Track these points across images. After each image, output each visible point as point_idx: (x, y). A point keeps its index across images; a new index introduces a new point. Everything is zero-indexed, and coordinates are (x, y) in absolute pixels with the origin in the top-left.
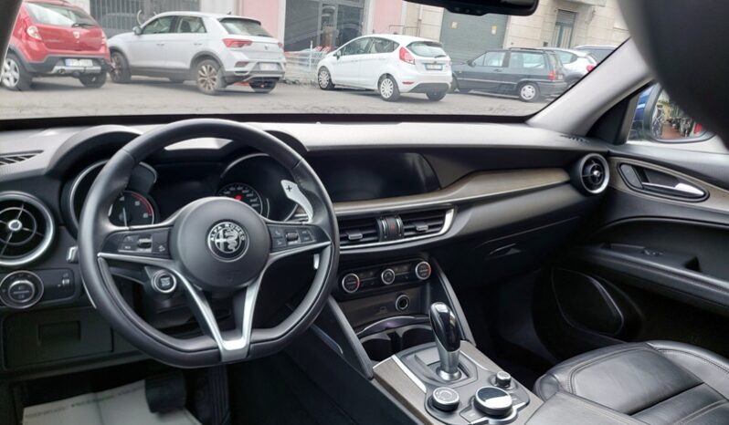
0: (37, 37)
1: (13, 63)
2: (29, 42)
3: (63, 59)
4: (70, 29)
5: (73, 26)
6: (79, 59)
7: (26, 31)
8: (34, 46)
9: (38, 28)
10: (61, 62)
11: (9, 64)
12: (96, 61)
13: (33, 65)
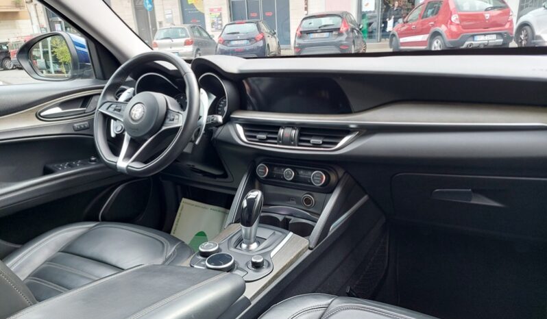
0: (458, 22)
1: (439, 42)
2: (452, 26)
3: (473, 36)
4: (484, 12)
5: (486, 10)
6: (485, 35)
7: (450, 19)
8: (454, 29)
9: (460, 15)
10: (471, 38)
11: (437, 42)
12: (499, 35)
13: (451, 43)
